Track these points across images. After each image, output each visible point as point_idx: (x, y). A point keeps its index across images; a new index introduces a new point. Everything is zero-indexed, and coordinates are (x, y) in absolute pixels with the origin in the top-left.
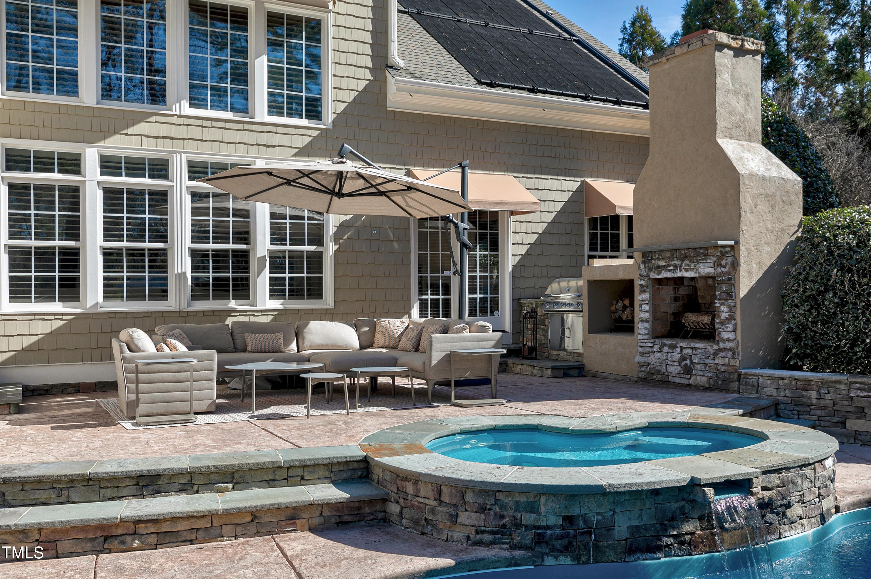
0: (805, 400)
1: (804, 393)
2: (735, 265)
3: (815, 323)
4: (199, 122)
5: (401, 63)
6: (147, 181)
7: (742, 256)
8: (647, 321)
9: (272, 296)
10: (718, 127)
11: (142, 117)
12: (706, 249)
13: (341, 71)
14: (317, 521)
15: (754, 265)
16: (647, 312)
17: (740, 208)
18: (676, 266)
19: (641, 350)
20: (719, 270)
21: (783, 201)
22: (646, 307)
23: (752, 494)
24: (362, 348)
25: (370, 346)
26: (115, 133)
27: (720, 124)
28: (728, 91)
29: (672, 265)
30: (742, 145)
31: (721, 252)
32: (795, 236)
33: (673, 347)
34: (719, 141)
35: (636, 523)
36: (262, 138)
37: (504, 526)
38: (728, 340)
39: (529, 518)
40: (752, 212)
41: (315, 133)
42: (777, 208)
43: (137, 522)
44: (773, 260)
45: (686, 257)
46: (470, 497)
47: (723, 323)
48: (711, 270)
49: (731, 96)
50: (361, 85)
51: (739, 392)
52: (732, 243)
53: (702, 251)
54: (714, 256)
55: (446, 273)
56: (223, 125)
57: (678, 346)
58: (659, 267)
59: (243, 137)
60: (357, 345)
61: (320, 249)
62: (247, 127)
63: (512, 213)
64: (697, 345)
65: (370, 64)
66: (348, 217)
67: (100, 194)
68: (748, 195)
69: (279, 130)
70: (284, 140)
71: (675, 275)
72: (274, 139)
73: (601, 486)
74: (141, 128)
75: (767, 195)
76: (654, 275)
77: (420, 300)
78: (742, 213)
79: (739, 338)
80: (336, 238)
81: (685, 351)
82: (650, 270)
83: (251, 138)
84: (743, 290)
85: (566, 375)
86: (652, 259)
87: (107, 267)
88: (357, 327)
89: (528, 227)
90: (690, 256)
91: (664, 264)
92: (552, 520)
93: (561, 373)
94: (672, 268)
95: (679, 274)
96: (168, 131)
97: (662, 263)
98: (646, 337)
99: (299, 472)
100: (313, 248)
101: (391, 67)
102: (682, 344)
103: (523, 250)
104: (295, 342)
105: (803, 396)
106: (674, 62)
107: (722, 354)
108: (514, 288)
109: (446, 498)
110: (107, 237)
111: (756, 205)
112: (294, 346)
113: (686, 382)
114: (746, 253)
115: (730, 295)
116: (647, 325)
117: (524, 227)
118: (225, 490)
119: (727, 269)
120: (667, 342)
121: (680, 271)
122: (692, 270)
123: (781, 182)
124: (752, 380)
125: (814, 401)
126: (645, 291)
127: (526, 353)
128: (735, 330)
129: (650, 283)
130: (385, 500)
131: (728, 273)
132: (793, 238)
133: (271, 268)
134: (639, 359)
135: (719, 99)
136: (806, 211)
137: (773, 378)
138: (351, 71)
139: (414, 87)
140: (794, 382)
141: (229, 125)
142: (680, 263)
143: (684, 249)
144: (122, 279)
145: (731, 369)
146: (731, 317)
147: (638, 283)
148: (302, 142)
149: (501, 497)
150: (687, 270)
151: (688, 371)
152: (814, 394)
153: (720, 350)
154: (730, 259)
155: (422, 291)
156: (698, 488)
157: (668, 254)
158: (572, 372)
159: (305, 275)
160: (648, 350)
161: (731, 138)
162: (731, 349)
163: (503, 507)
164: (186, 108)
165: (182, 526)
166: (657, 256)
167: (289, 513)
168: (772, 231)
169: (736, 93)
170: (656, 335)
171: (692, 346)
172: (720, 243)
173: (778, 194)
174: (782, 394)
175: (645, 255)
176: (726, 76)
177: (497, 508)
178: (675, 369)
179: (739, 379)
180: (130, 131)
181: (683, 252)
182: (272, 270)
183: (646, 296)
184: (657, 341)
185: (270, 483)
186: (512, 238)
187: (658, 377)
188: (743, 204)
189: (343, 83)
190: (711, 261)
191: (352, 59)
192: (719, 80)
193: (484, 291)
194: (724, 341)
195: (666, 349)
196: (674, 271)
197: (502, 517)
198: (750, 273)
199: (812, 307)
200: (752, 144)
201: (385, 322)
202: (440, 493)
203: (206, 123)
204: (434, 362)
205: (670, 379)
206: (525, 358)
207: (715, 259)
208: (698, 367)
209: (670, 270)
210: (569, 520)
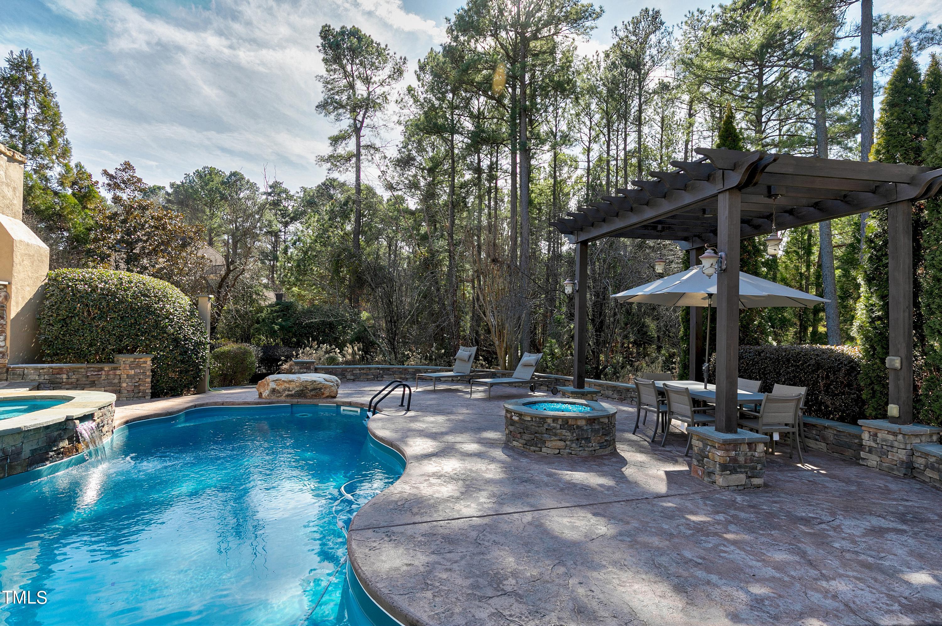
0: (58, 380)
1: (58, 376)
2: (7, 297)
3: (64, 335)
7: (13, 292)
15: (19, 300)
17: (13, 261)
21: (38, 260)
23: (94, 420)
28: (2, 183)
30: (11, 220)
35: (35, 447)
40: (20, 265)
42: (35, 264)
44: (31, 296)
49: (4, 186)
51: (6, 380)
52: (5, 283)
68: (18, 254)
75: (29, 255)
78: (14, 265)
79: (8, 345)
84: (12, 314)
105: (57, 378)
111: (23, 261)
114: (16, 291)
115: (2, 317)
119: (1, 299)
123: (37, 248)
124: (18, 372)
125: (65, 380)
128: (5, 340)
131: (2, 303)
132: (43, 284)
137: (35, 369)
140: (50, 370)
146: (3, 332)
152: (65, 376)
154: (3, 294)
156: (70, 422)
162: (1, 353)
168: (31, 278)
173: (36, 255)
174: (42, 378)
176: (2, 173)
179: (7, 372)
188: (15, 259)
198: (17, 303)
199: (63, 326)
200: (17, 221)
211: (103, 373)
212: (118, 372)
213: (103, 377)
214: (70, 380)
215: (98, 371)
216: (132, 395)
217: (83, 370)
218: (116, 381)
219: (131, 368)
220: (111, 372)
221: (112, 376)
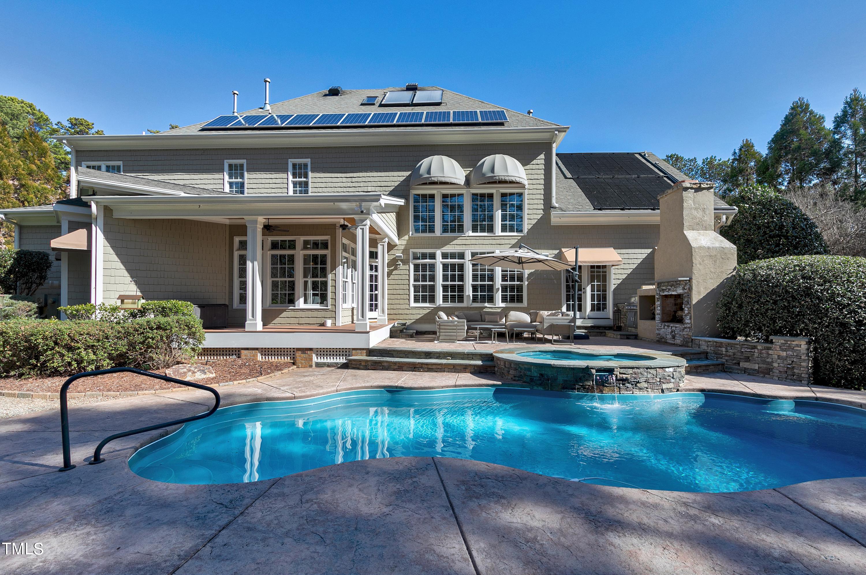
0: (720, 352)
1: (720, 349)
2: (690, 289)
4: (475, 238)
5: (557, 205)
6: (457, 260)
7: (694, 285)
8: (659, 314)
9: (502, 302)
10: (685, 225)
11: (455, 238)
13: (531, 212)
14: (473, 370)
15: (702, 289)
16: (659, 310)
17: (693, 263)
18: (669, 289)
19: (657, 327)
21: (722, 258)
22: (659, 308)
23: (615, 374)
24: (531, 322)
25: (535, 322)
26: (446, 245)
27: (686, 224)
28: (691, 209)
30: (699, 233)
31: (686, 283)
32: (731, 274)
33: (668, 326)
34: (685, 232)
35: (566, 379)
36: (498, 242)
37: (521, 375)
38: (688, 323)
39: (528, 373)
40: (700, 264)
41: (519, 238)
42: (718, 262)
43: (422, 364)
44: (715, 286)
45: (673, 285)
46: (512, 366)
47: (686, 316)
48: (682, 291)
49: (693, 211)
50: (539, 217)
51: (692, 347)
52: (688, 279)
53: (678, 282)
54: (682, 285)
55: (580, 292)
56: (483, 238)
57: (670, 326)
58: (663, 290)
59: (491, 242)
60: (530, 321)
61: (522, 283)
62: (492, 238)
63: (613, 265)
64: (677, 326)
65: (543, 208)
66: (533, 271)
67: (441, 266)
68: (697, 256)
69: (505, 238)
70: (507, 242)
72: (503, 242)
73: (550, 364)
74: (455, 242)
75: (711, 256)
76: (662, 294)
77: (567, 304)
78: (694, 265)
79: (692, 323)
80: (528, 278)
81: (673, 328)
82: (660, 291)
83: (494, 242)
84: (694, 301)
85: (628, 338)
86: (661, 286)
87: (444, 291)
88: (530, 314)
89: (622, 271)
92: (536, 374)
93: (625, 337)
95: (670, 293)
96: (464, 242)
97: (664, 288)
98: (659, 322)
99: (471, 356)
100: (518, 283)
101: (553, 208)
102: (672, 325)
103: (619, 282)
104: (504, 318)
105: (719, 350)
106: (668, 197)
107: (686, 330)
108: (614, 299)
109: (507, 366)
110: (443, 281)
111: (703, 261)
112: (504, 320)
113: (673, 342)
114: (696, 283)
115: (689, 302)
116: (659, 316)
117: (620, 271)
118: (449, 359)
119: (688, 291)
120: (666, 324)
123: (722, 249)
124: (697, 342)
125: (724, 353)
126: (659, 301)
127: (615, 328)
128: (690, 319)
129: (660, 297)
130: (495, 367)
131: (688, 293)
132: (729, 276)
133: (502, 291)
134: (657, 332)
135: (685, 213)
136: (739, 263)
137: (705, 341)
138: (535, 211)
139: (561, 215)
140: (715, 343)
141: (486, 238)
142: (671, 288)
144: (448, 295)
145: (689, 336)
146: (689, 313)
147: (657, 297)
148: (514, 242)
149: (520, 366)
150: (673, 291)
151: (674, 337)
152: (724, 349)
153: (685, 328)
154: (688, 286)
155: (568, 300)
157: (666, 284)
158: (631, 337)
159: (515, 293)
160: (660, 327)
161: (693, 230)
162: (689, 328)
163: (521, 369)
164: (471, 233)
165: (434, 367)
166: (663, 285)
167: (464, 367)
168: (715, 273)
169: (696, 209)
170: (663, 321)
171: (675, 326)
172: (679, 279)
173: (719, 255)
174: (710, 349)
175: (658, 284)
176: (691, 202)
177: (519, 369)
178: (669, 336)
179: (692, 342)
180: (451, 243)
181: (671, 283)
182: (502, 292)
183: (659, 303)
184: (663, 324)
185: (463, 359)
186: (613, 276)
187: (663, 340)
188: (694, 261)
189: (532, 217)
190: (681, 287)
191: (535, 206)
192: (685, 204)
193: (599, 300)
194: (686, 324)
195: (666, 327)
196: (668, 291)
197: (521, 372)
198: (699, 293)
200: (707, 232)
201: (542, 312)
202: (505, 363)
203: (477, 238)
204: (545, 327)
205: (668, 341)
206: (614, 330)
208: (677, 335)
210: (542, 375)
211: (756, 351)
212: (770, 352)
213: (756, 355)
214: (728, 353)
215: (752, 349)
216: (784, 376)
217: (738, 346)
218: (769, 360)
219: (783, 350)
220: (764, 351)
221: (765, 355)
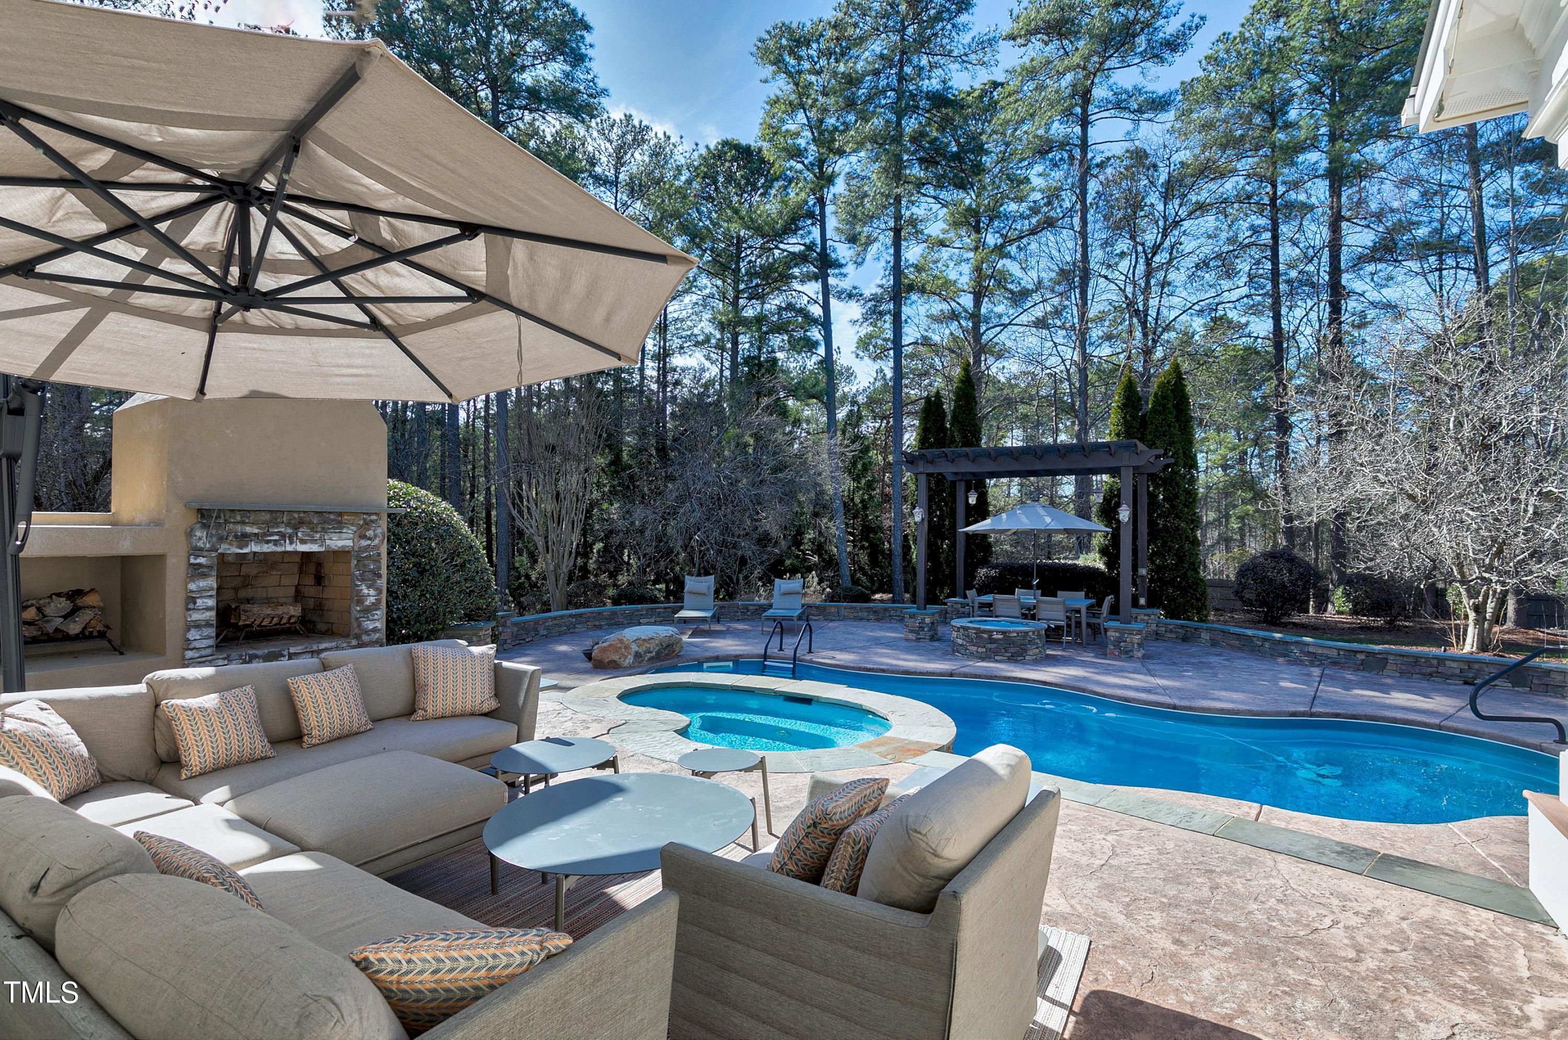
8: (211, 626)
12: (340, 514)
16: (208, 609)
18: (283, 536)
20: (364, 543)
22: (207, 602)
29: (278, 533)
31: (364, 520)
38: (374, 630)
45: (301, 523)
47: (367, 610)
48: (349, 543)
53: (332, 517)
54: (352, 525)
57: (286, 653)
58: (245, 535)
71: (279, 549)
76: (230, 549)
79: (383, 626)
86: (226, 522)
90: (310, 523)
91: (256, 531)
94: (276, 538)
95: (288, 548)
98: (209, 651)
115: (377, 575)
116: (209, 632)
119: (376, 541)
121: (291, 543)
122: (314, 541)
126: (204, 576)
128: (382, 617)
129: (215, 561)
142: (289, 531)
143: (299, 512)
146: (379, 602)
147: (185, 561)
150: (303, 542)
166: (239, 518)
171: (315, 648)
181: (296, 516)
183: (208, 583)
190: (349, 532)
194: (367, 632)
196: (276, 542)
207: (354, 528)
209: (268, 542)
